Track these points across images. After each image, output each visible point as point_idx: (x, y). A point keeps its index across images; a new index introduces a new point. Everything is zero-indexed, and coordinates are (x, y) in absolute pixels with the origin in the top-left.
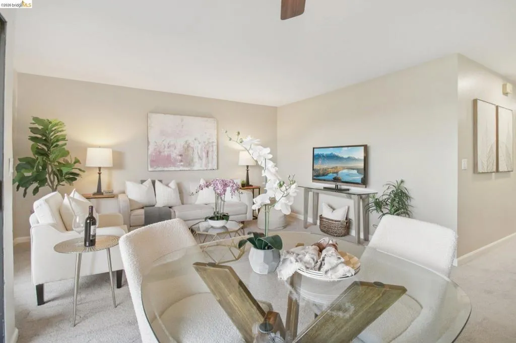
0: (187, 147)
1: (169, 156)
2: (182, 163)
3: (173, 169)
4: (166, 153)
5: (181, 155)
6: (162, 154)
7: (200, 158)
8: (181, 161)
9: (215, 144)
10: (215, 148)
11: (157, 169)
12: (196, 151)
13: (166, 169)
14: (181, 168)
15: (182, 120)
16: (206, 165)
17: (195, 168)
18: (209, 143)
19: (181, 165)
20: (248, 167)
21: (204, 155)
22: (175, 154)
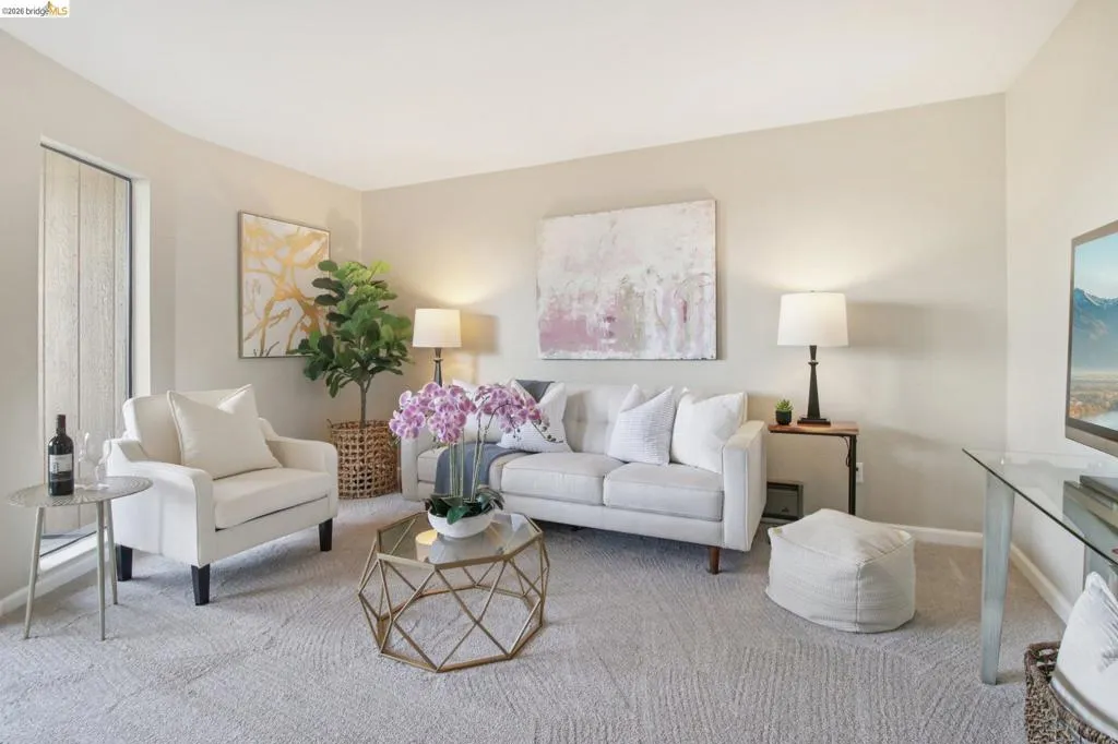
0: (628, 296)
1: (582, 321)
2: (612, 341)
3: (592, 354)
4: (574, 315)
5: (610, 319)
6: (566, 317)
7: (663, 326)
8: (611, 335)
9: (710, 280)
10: (710, 291)
11: (556, 356)
12: (649, 303)
13: (574, 355)
14: (611, 354)
15: (613, 224)
16: (681, 347)
17: (649, 354)
18: (690, 278)
19: (610, 346)
20: (813, 350)
21: (675, 314)
22: (594, 315)
